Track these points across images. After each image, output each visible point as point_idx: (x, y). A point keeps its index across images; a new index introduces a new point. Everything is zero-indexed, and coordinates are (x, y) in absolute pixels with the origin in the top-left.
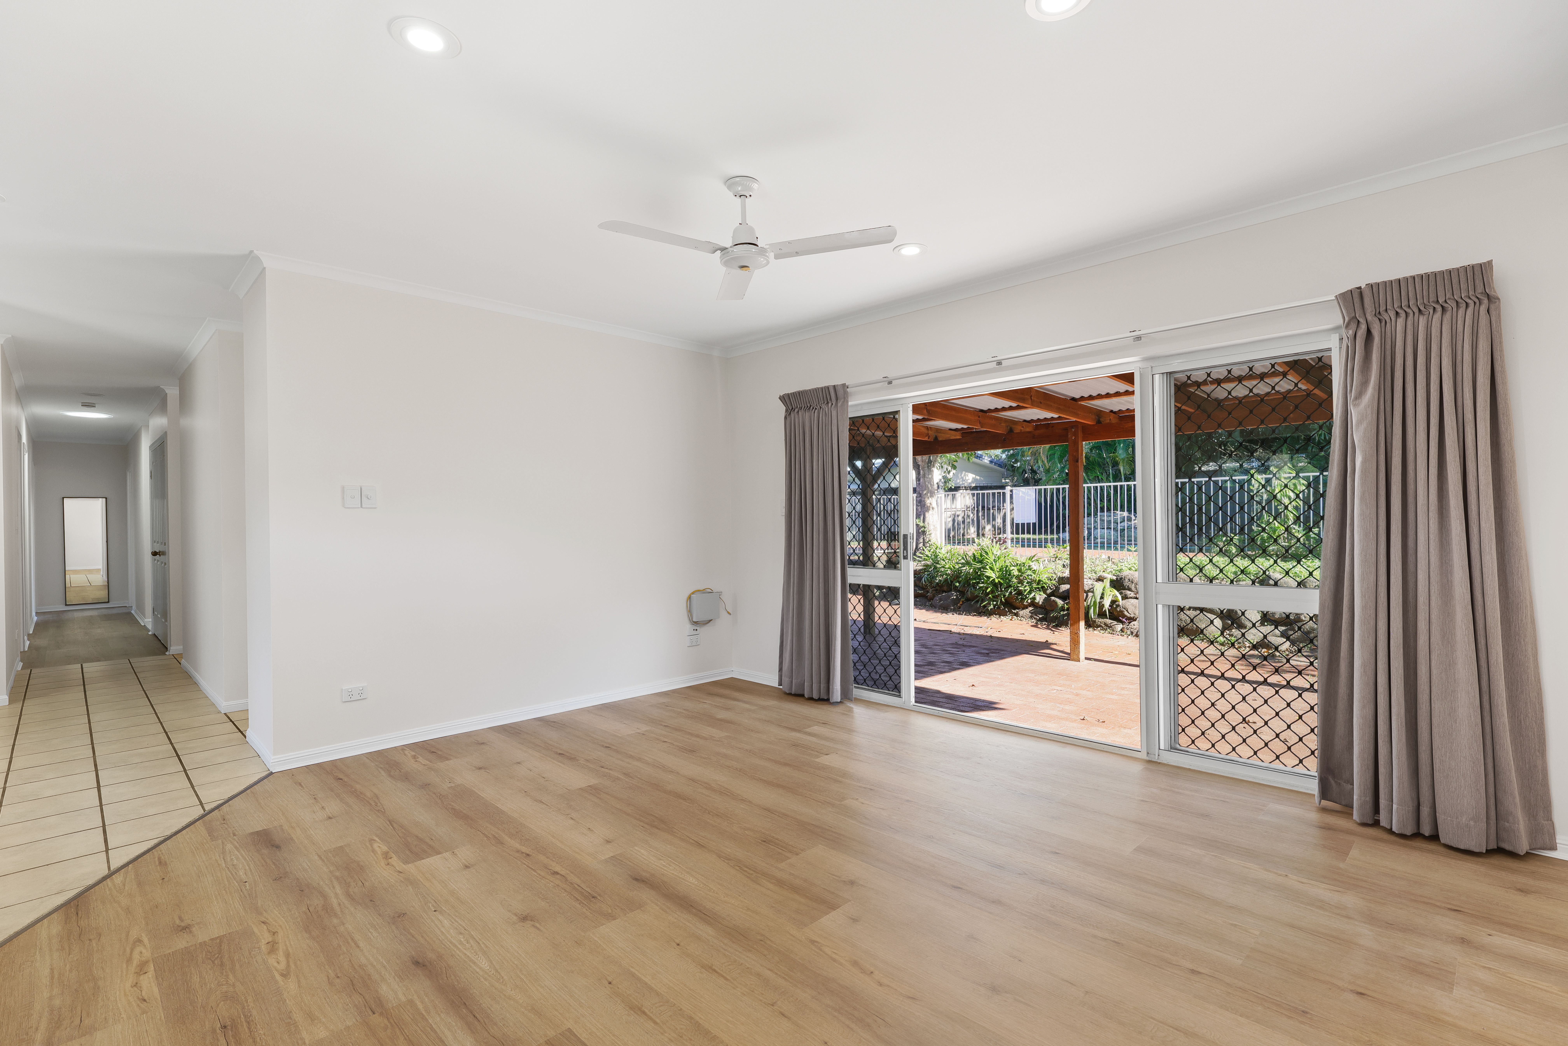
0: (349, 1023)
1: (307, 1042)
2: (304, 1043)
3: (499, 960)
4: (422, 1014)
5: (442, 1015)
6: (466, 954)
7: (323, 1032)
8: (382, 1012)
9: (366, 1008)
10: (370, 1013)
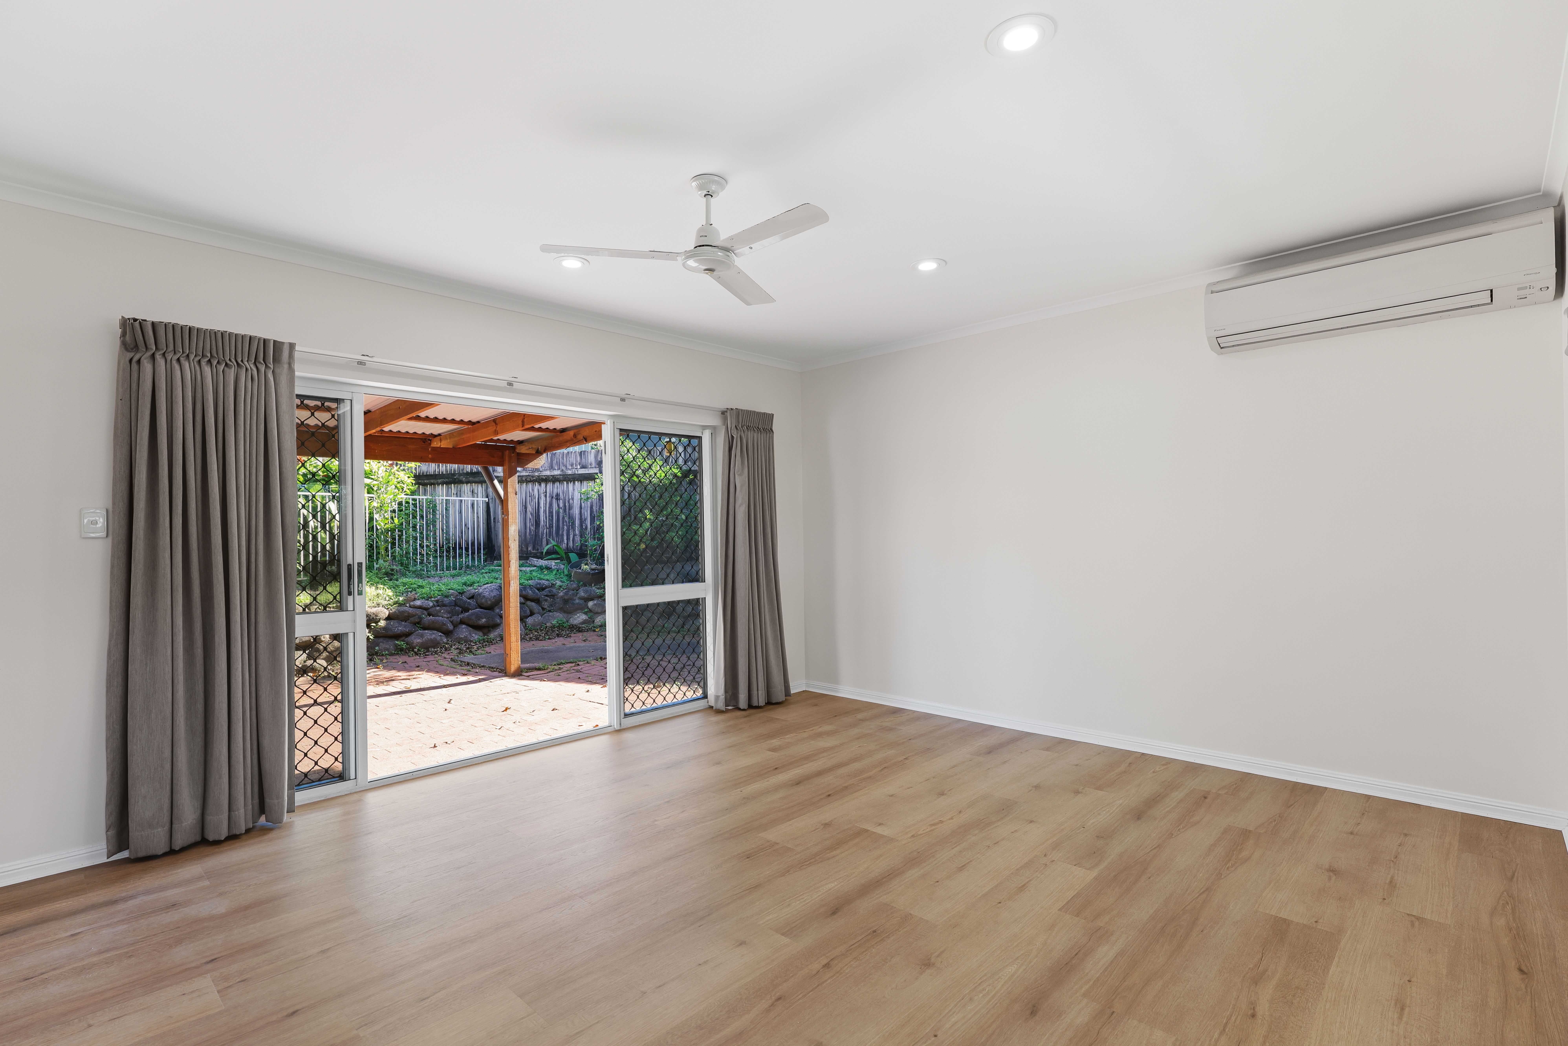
0: (1135, 1023)
1: (1174, 1039)
2: (1177, 1040)
3: (1001, 962)
4: (1094, 983)
5: (1087, 972)
6: (1003, 985)
7: (1157, 1034)
8: (1109, 1008)
9: (1112, 1021)
10: (1115, 1015)
